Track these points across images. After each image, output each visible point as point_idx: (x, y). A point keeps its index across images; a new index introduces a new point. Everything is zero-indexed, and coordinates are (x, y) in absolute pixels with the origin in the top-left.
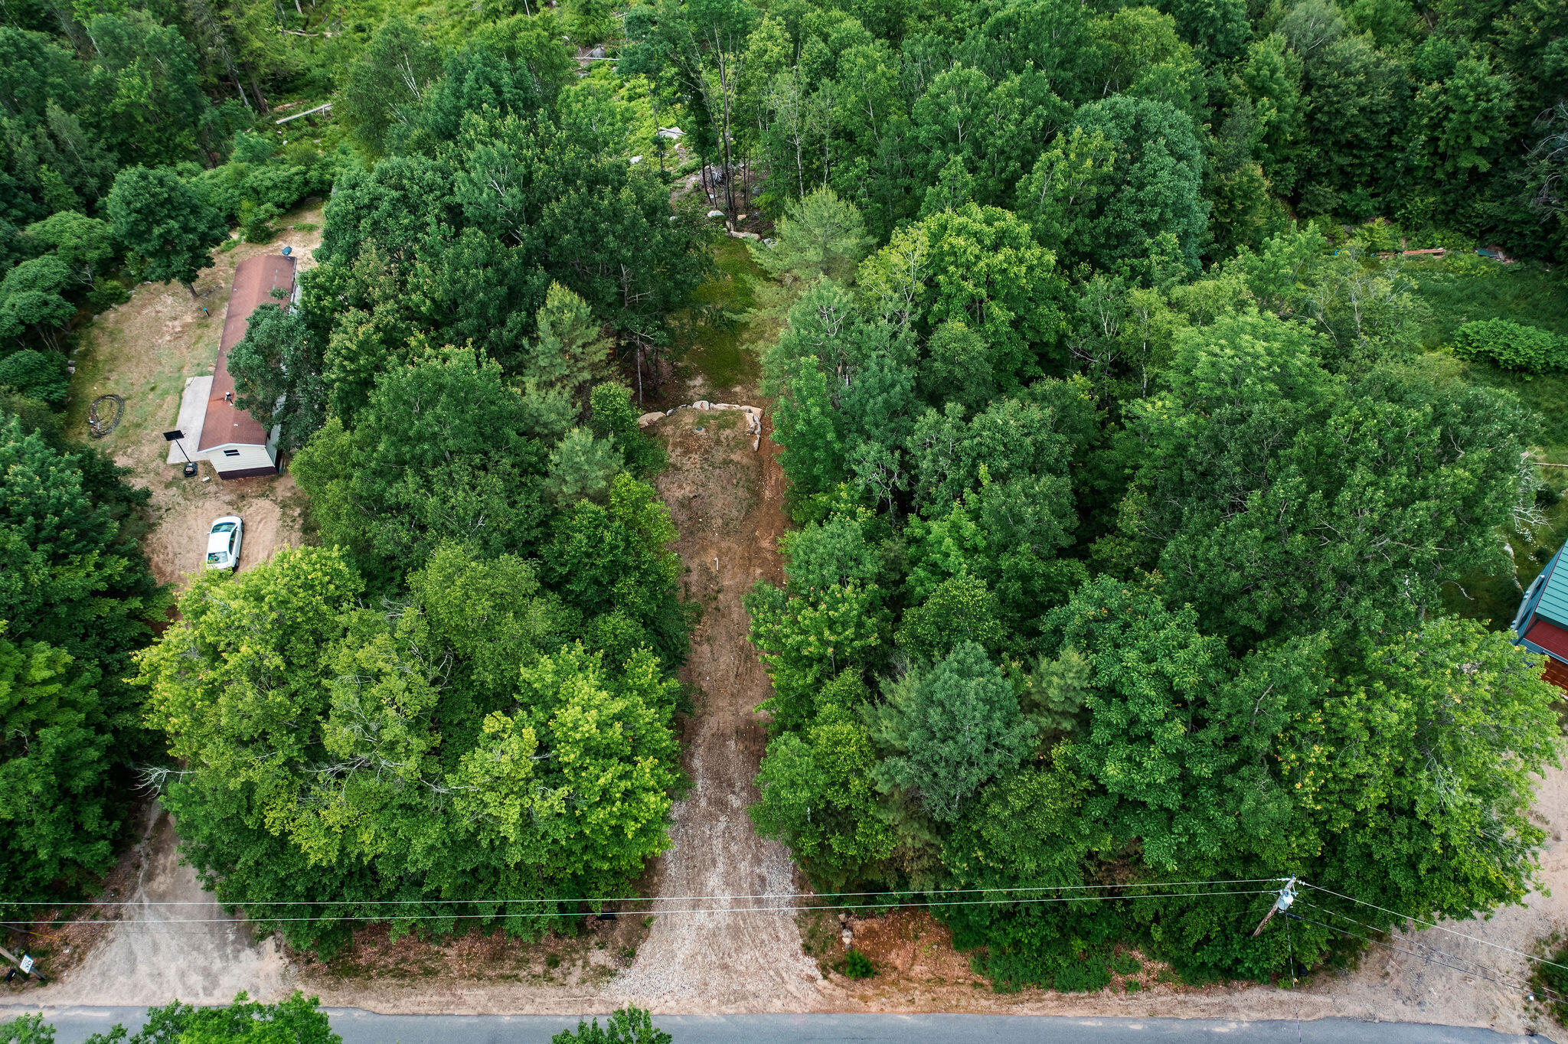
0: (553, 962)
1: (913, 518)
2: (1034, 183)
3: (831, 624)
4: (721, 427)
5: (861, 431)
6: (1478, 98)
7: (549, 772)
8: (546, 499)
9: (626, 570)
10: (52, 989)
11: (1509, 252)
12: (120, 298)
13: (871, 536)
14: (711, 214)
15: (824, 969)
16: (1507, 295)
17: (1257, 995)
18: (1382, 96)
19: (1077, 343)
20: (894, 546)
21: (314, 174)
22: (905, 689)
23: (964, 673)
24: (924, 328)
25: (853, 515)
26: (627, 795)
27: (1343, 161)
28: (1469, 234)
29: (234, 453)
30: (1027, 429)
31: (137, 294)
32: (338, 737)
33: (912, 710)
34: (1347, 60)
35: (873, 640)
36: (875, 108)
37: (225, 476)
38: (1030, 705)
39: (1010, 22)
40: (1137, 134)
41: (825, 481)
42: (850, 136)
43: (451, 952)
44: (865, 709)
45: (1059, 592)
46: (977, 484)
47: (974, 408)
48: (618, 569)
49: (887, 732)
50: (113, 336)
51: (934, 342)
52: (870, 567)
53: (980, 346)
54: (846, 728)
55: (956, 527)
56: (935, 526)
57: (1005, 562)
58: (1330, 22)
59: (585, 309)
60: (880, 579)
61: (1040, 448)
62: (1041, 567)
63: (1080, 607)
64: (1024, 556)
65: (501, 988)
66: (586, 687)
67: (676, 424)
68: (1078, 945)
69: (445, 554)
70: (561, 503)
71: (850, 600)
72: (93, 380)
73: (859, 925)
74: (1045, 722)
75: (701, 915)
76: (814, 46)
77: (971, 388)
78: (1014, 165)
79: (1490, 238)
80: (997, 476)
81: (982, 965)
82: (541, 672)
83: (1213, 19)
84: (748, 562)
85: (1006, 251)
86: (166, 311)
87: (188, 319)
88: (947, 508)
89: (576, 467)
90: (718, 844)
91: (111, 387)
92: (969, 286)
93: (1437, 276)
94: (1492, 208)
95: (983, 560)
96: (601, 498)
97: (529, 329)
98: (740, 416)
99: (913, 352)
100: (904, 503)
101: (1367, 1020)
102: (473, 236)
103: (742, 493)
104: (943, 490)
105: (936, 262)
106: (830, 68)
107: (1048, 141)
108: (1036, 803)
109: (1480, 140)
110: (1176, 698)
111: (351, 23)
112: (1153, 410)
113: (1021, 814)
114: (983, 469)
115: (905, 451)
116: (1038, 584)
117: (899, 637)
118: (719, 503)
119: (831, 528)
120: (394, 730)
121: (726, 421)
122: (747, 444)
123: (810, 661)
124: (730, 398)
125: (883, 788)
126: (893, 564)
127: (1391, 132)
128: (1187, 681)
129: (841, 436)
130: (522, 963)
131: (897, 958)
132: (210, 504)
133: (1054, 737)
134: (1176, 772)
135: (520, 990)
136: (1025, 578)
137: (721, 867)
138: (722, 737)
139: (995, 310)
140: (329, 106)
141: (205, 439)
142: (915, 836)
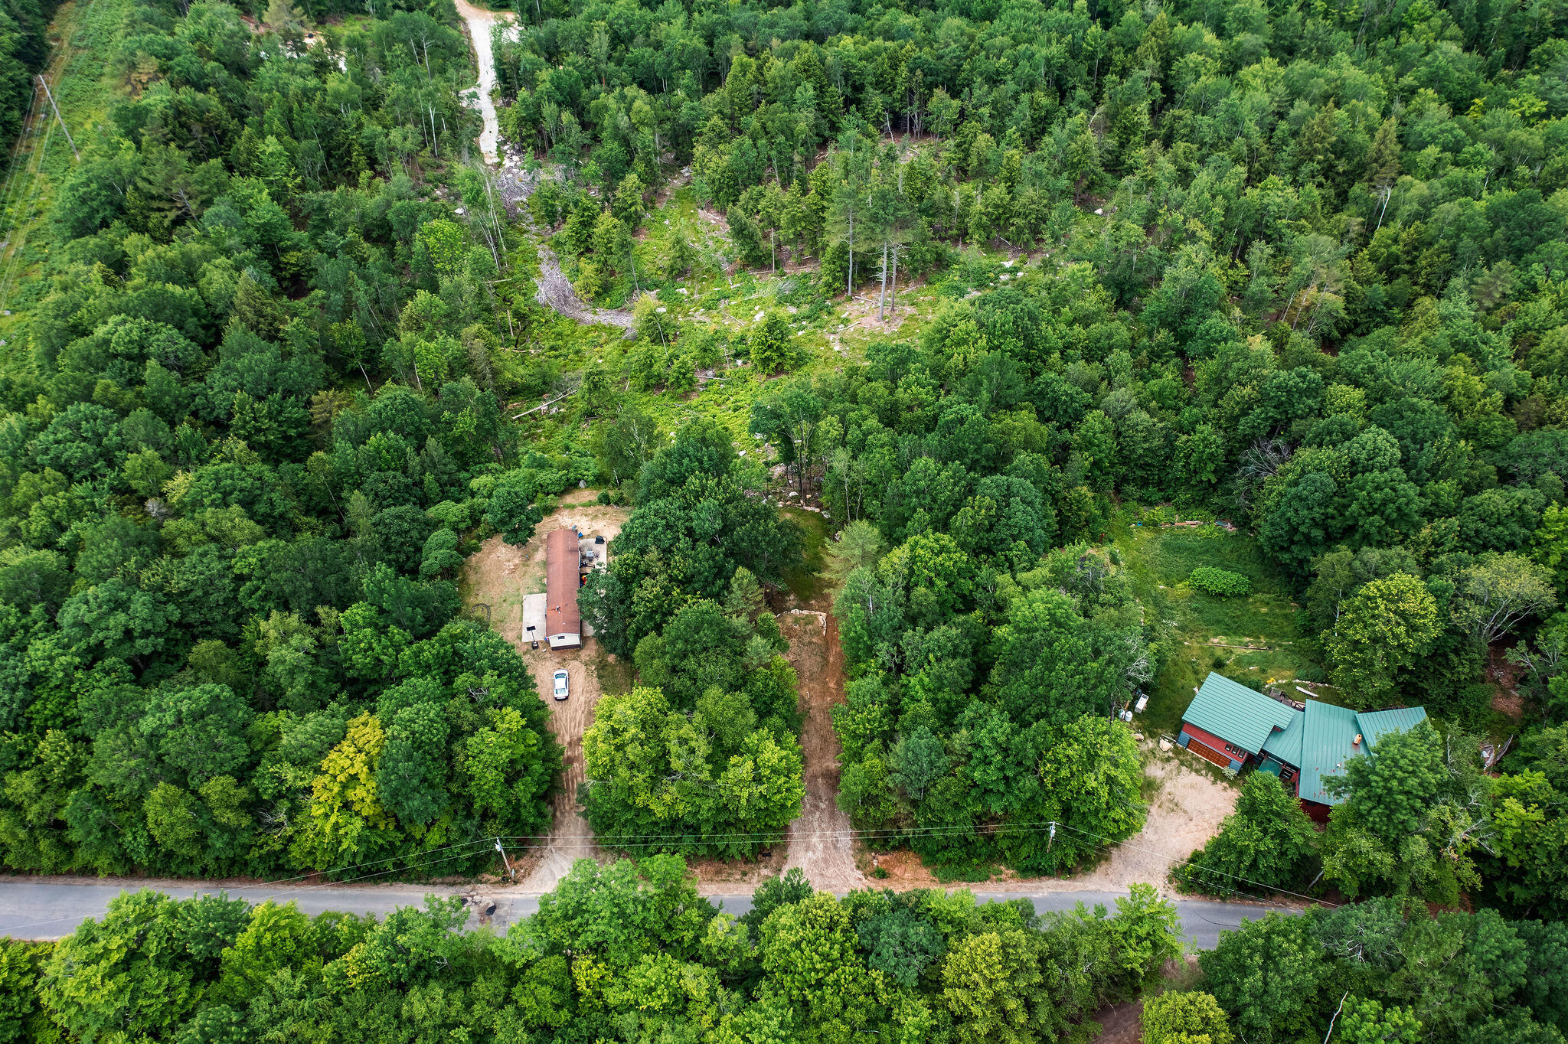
0: (745, 874)
1: (903, 676)
2: (958, 520)
3: (869, 721)
4: (807, 624)
5: (880, 636)
6: (1206, 446)
7: (758, 780)
8: (745, 667)
9: (778, 698)
10: (519, 887)
11: (1232, 524)
12: (477, 549)
13: (885, 683)
14: (792, 494)
15: (865, 875)
16: (1227, 550)
17: (1052, 882)
18: (1156, 442)
19: (978, 595)
20: (895, 687)
22: (899, 747)
23: (921, 737)
24: (908, 589)
25: (877, 674)
26: (788, 790)
27: (1139, 473)
28: (1211, 513)
29: (562, 637)
30: (950, 639)
31: (485, 546)
32: (676, 764)
33: (901, 754)
34: (1136, 424)
35: (886, 728)
37: (557, 649)
38: (947, 751)
40: (1007, 494)
41: (863, 658)
43: (697, 871)
44: (884, 755)
45: (961, 706)
46: (929, 663)
47: (928, 629)
48: (775, 697)
49: (893, 763)
50: (476, 570)
51: (912, 597)
52: (884, 697)
53: (933, 598)
54: (876, 761)
55: (921, 680)
56: (912, 679)
57: (940, 695)
58: (1128, 401)
59: (754, 578)
60: (889, 702)
61: (956, 647)
62: (954, 697)
63: (968, 713)
64: (946, 694)
65: (722, 885)
66: (771, 744)
67: (783, 622)
68: (975, 861)
69: (714, 692)
70: (751, 668)
71: (877, 711)
72: (469, 594)
73: (881, 858)
74: (954, 758)
75: (810, 854)
77: (929, 616)
78: (950, 508)
79: (1223, 516)
80: (938, 660)
81: (935, 873)
82: (751, 739)
83: (1065, 401)
84: (823, 695)
85: (944, 555)
86: (503, 557)
87: (517, 561)
88: (917, 672)
89: (758, 654)
90: (816, 824)
91: (480, 600)
92: (927, 571)
93: (1191, 538)
94: (1222, 501)
95: (931, 695)
96: (767, 666)
97: (727, 586)
98: (815, 618)
99: (902, 600)
100: (900, 669)
101: (1097, 891)
102: (702, 546)
103: (819, 659)
104: (914, 665)
105: (913, 560)
106: (863, 443)
107: (964, 498)
108: (948, 788)
109: (1211, 467)
110: (999, 745)
111: (547, 345)
112: (1001, 631)
113: (941, 793)
114: (931, 656)
115: (899, 646)
116: (953, 704)
117: (897, 727)
118: (807, 664)
119: (868, 680)
120: (699, 761)
121: (809, 621)
122: (820, 633)
123: (860, 737)
124: (810, 607)
125: (891, 785)
126: (895, 696)
127: (1167, 458)
128: (1002, 739)
129: (871, 638)
130: (730, 875)
131: (897, 871)
132: (548, 664)
133: (958, 764)
134: (1001, 776)
135: (731, 885)
136: (948, 702)
137: (818, 833)
138: (815, 777)
139: (938, 582)
140: (543, 407)
141: (549, 631)
142: (904, 808)
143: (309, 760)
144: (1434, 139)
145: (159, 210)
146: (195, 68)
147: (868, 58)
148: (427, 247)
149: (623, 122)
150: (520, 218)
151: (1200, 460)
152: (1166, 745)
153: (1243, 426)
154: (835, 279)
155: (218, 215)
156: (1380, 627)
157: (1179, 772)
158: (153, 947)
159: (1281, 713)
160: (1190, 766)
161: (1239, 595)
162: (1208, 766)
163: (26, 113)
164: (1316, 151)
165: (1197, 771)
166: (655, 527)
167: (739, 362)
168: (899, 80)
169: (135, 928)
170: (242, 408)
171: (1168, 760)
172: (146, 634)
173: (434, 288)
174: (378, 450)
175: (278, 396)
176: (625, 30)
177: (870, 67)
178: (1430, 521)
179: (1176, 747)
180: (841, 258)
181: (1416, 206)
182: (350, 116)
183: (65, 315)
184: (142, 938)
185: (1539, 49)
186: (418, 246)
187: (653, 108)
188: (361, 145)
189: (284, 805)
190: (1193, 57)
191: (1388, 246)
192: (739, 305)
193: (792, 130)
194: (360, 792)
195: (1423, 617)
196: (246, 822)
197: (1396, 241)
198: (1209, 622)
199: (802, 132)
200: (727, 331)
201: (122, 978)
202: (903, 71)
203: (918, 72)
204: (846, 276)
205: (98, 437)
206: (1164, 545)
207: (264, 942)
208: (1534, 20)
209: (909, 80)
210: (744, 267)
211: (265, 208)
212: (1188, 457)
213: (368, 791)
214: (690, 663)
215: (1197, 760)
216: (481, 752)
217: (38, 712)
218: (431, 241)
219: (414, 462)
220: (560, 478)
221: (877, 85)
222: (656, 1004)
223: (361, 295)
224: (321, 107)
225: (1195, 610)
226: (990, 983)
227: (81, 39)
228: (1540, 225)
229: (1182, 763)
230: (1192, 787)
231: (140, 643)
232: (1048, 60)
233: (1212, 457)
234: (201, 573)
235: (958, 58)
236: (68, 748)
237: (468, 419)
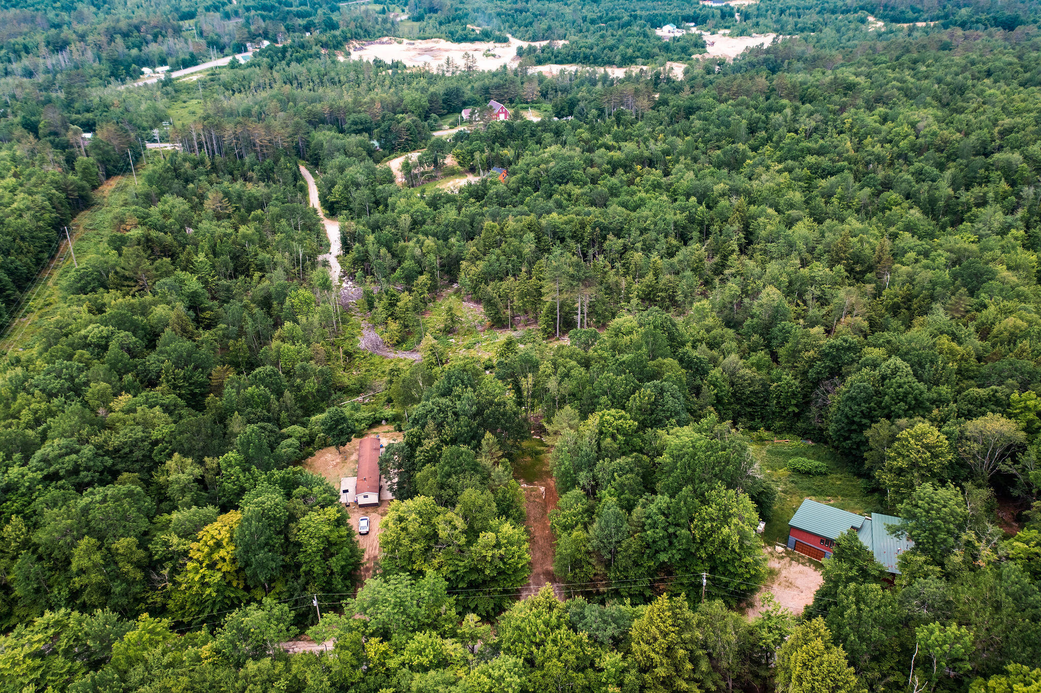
1: (597, 492)
2: (630, 404)
3: (574, 515)
4: (532, 492)
5: (581, 470)
6: (789, 387)
7: (498, 547)
8: (490, 487)
9: (512, 508)
11: (813, 441)
12: (311, 454)
16: (810, 453)
18: (757, 387)
19: (646, 448)
21: (377, 415)
23: (609, 508)
24: (599, 441)
26: (519, 557)
27: (749, 410)
28: (799, 435)
29: (366, 497)
30: (627, 463)
31: (317, 454)
32: (443, 534)
34: (744, 376)
35: (586, 519)
36: (582, 385)
37: (361, 506)
38: (628, 523)
39: (624, 362)
40: (662, 391)
42: (574, 395)
46: (614, 479)
47: (613, 459)
48: (510, 507)
50: (311, 466)
51: (602, 445)
52: (585, 501)
53: (615, 445)
56: (603, 493)
58: (737, 364)
59: (496, 440)
61: (631, 468)
66: (507, 525)
69: (469, 490)
70: (494, 488)
71: (579, 507)
74: (633, 527)
76: (561, 369)
78: (624, 399)
79: (806, 436)
80: (620, 476)
82: (494, 522)
83: (696, 363)
84: (543, 530)
85: (622, 420)
86: (329, 458)
87: (338, 461)
88: (606, 487)
89: (499, 477)
92: (611, 429)
93: (786, 449)
94: (804, 425)
96: (505, 485)
97: (480, 444)
98: (538, 489)
99: (596, 447)
103: (540, 510)
104: (605, 482)
105: (602, 424)
106: (567, 375)
107: (634, 393)
108: (630, 546)
109: (794, 402)
110: (663, 513)
111: (364, 369)
112: (662, 458)
113: (625, 550)
114: (615, 474)
116: (632, 502)
118: (533, 513)
120: (458, 534)
121: (533, 490)
122: (540, 497)
123: (568, 528)
124: (534, 485)
125: (590, 549)
127: (764, 400)
129: (575, 472)
132: (360, 513)
133: (636, 532)
134: (666, 534)
136: (628, 500)
138: (539, 575)
139: (619, 437)
140: (360, 399)
141: (358, 491)
142: (600, 569)
143: (189, 533)
144: (911, 249)
145: (128, 286)
146: (160, 222)
147: (566, 223)
148: (292, 306)
149: (418, 252)
150: (351, 310)
151: (787, 398)
152: (779, 549)
153: (811, 374)
154: (548, 326)
155: (165, 284)
156: (914, 455)
157: (791, 565)
158: (63, 644)
159: (856, 519)
160: (798, 561)
161: (821, 474)
162: (810, 561)
163: (52, 257)
164: (842, 259)
165: (803, 564)
166: (432, 410)
167: (488, 372)
168: (586, 234)
169: (53, 630)
170: (167, 372)
171: (782, 558)
172: (88, 469)
173: (296, 321)
174: (252, 396)
175: (191, 367)
176: (420, 218)
177: (568, 227)
178: (938, 407)
179: (787, 550)
180: (552, 312)
181: (905, 277)
182: (251, 249)
183: (61, 328)
184: (56, 636)
185: (969, 214)
186: (287, 303)
187: (436, 244)
188: (256, 265)
189: (169, 565)
190: (762, 220)
191: (892, 299)
192: (488, 345)
193: (521, 252)
194: (222, 553)
195: (941, 446)
196: (139, 575)
197: (896, 296)
198: (802, 488)
199: (527, 254)
200: (479, 357)
201: (38, 661)
202: (588, 229)
203: (597, 229)
204: (556, 324)
205: (72, 378)
206: (768, 451)
207: (144, 639)
208: (963, 203)
209: (592, 234)
210: (492, 327)
211: (193, 283)
212: (778, 397)
213: (228, 553)
214: (453, 480)
215: (803, 557)
216: (310, 526)
217: (7, 507)
218: (296, 301)
219: (275, 405)
220: (370, 417)
221: (572, 237)
222: (425, 661)
223: (249, 326)
224: (234, 243)
225: (793, 482)
226: (665, 635)
227: (91, 225)
228: (982, 275)
229: (792, 559)
230: (800, 572)
231: (83, 474)
232: (675, 223)
233: (794, 395)
234: (130, 437)
235: (621, 223)
236: (24, 530)
237: (312, 384)
